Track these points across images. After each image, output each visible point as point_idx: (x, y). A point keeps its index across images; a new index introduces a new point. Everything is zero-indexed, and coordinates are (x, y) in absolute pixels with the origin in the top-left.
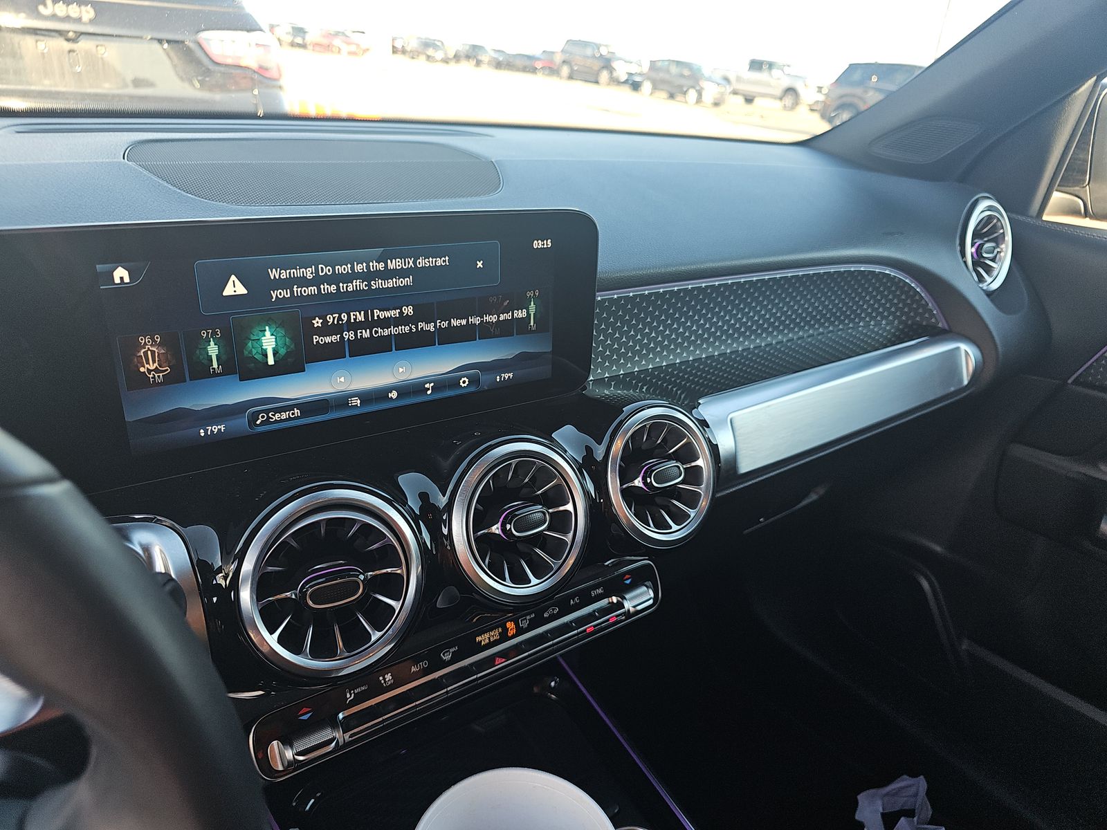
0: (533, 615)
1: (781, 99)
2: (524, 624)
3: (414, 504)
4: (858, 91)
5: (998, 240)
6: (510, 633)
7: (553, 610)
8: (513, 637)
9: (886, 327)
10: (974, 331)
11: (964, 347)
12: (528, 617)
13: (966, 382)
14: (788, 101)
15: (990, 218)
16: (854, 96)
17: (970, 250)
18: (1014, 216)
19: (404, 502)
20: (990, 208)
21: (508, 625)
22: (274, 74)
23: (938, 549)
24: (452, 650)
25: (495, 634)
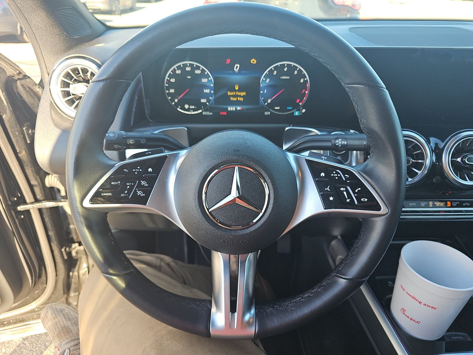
0: (459, 203)
2: (455, 205)
3: (432, 145)
6: (448, 206)
7: (468, 204)
8: (449, 207)
12: (457, 203)
19: (430, 144)
21: (448, 202)
22: (357, 7)
24: (425, 203)
25: (442, 204)
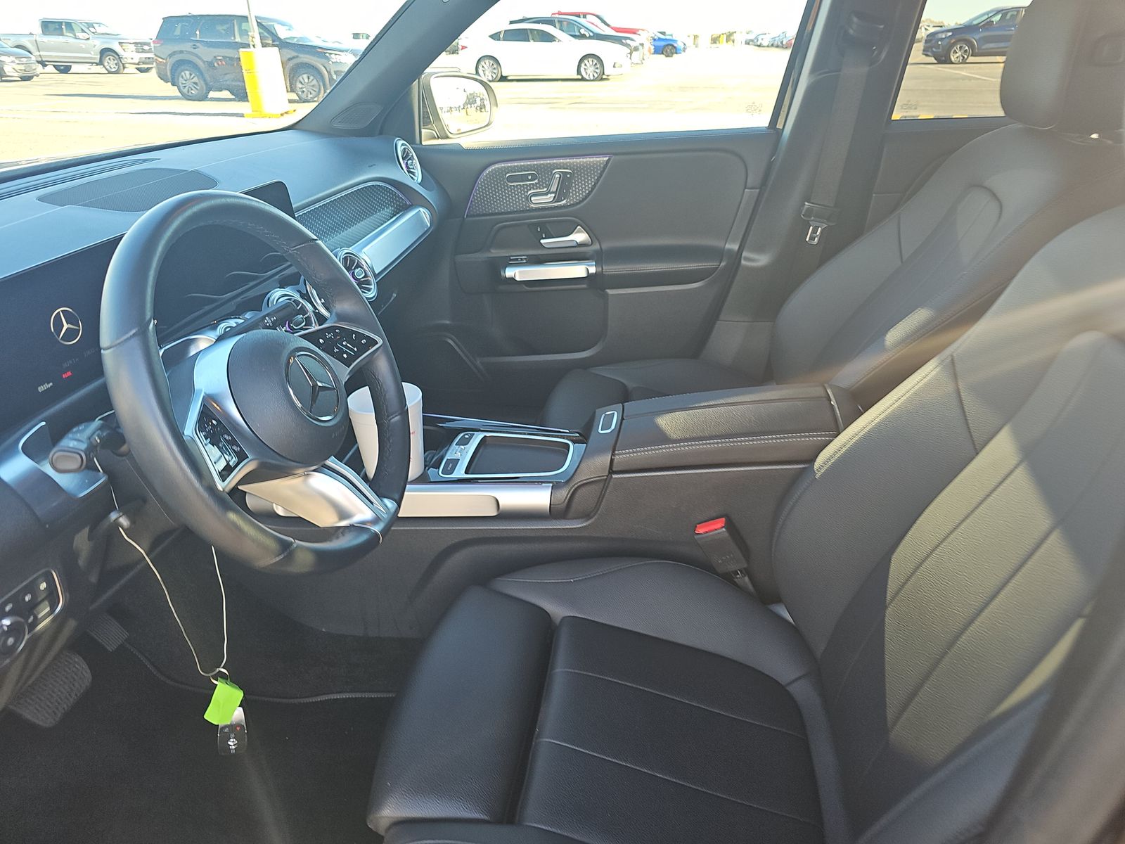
1: (101, 63)
4: (187, 47)
5: (412, 158)
9: (389, 211)
10: (421, 202)
11: (422, 210)
13: (429, 225)
14: (110, 63)
15: (404, 149)
16: (181, 52)
17: (404, 166)
18: (413, 146)
20: (403, 145)
23: (448, 322)
